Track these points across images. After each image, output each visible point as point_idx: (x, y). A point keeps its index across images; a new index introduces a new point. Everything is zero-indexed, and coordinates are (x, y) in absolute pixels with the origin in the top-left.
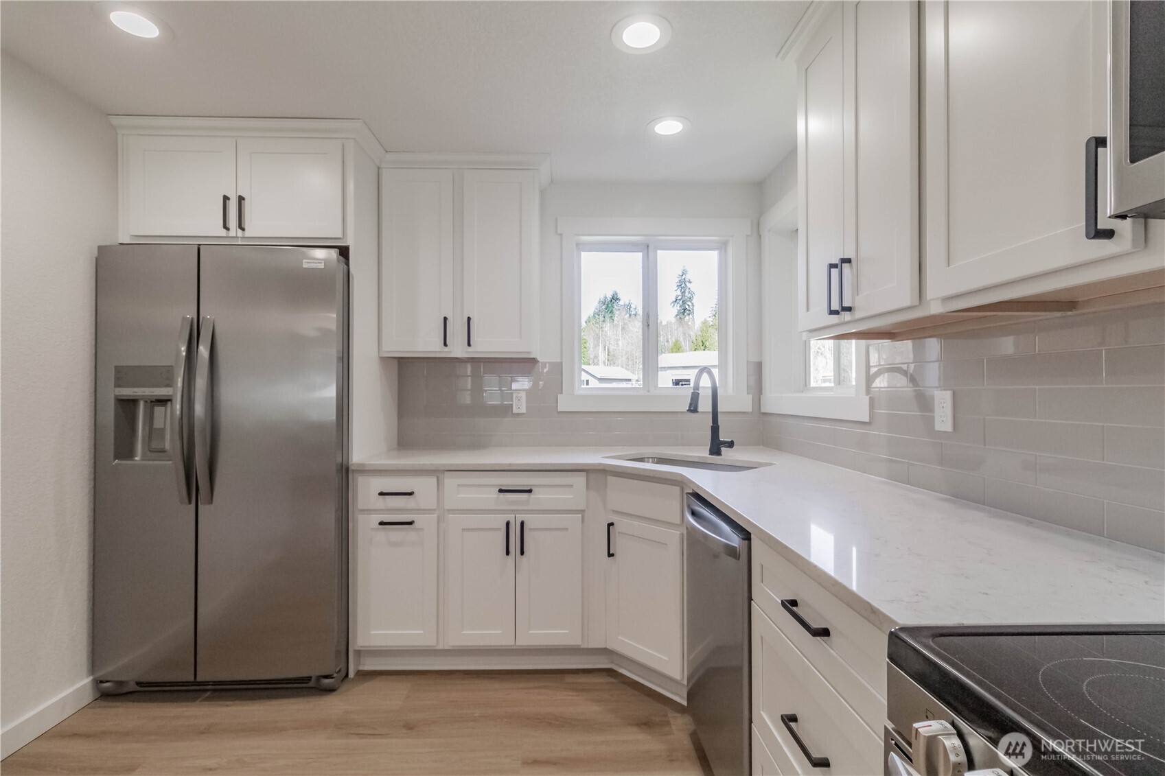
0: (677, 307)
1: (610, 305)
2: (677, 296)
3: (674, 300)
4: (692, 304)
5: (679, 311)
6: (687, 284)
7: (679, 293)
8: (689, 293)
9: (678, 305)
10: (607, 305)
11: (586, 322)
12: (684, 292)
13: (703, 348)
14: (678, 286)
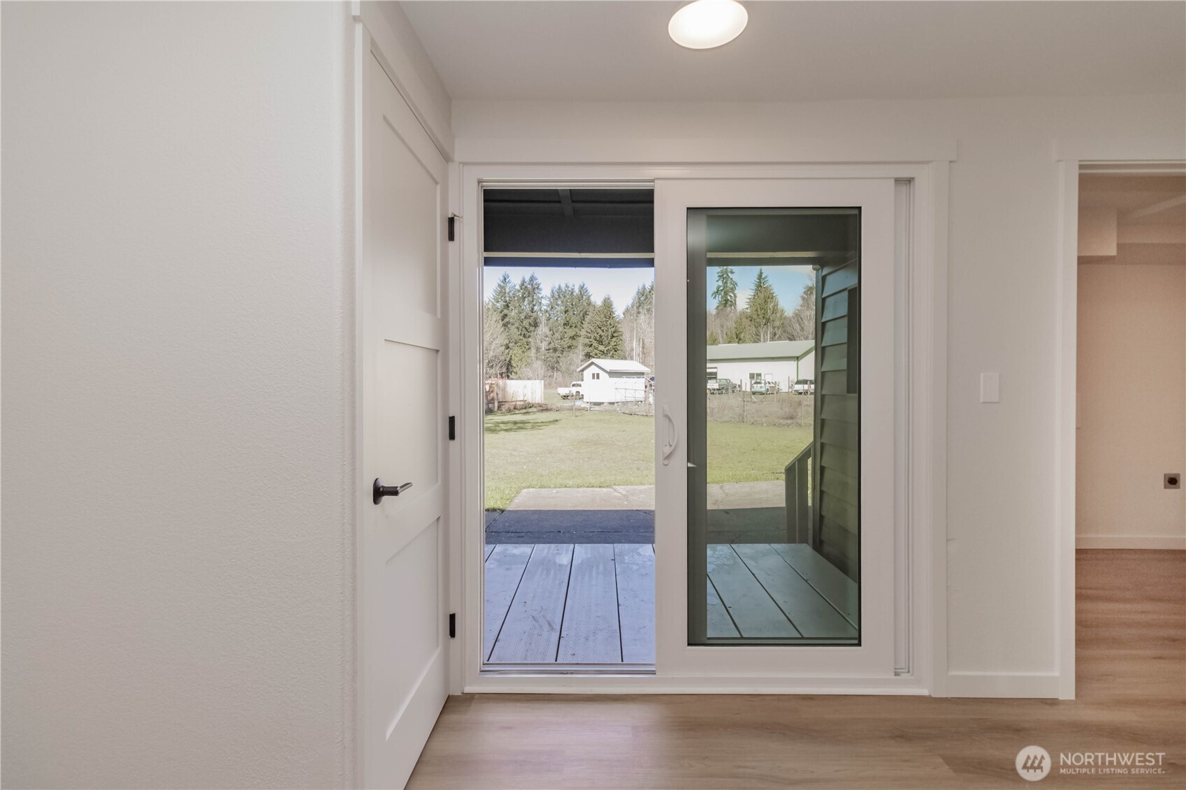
0: (719, 298)
1: (649, 297)
2: (719, 287)
3: (716, 290)
4: (735, 295)
5: (720, 302)
6: (730, 274)
7: (720, 283)
8: (731, 283)
9: (720, 296)
10: (646, 296)
11: (624, 314)
12: (726, 283)
13: (737, 340)
14: (719, 276)
